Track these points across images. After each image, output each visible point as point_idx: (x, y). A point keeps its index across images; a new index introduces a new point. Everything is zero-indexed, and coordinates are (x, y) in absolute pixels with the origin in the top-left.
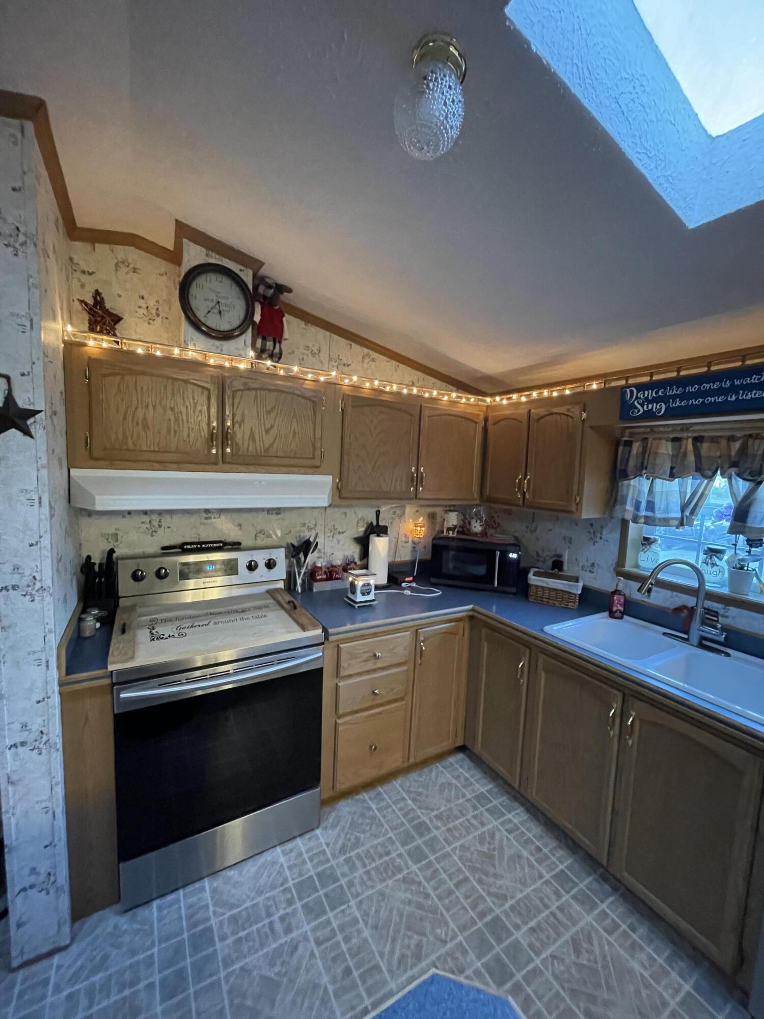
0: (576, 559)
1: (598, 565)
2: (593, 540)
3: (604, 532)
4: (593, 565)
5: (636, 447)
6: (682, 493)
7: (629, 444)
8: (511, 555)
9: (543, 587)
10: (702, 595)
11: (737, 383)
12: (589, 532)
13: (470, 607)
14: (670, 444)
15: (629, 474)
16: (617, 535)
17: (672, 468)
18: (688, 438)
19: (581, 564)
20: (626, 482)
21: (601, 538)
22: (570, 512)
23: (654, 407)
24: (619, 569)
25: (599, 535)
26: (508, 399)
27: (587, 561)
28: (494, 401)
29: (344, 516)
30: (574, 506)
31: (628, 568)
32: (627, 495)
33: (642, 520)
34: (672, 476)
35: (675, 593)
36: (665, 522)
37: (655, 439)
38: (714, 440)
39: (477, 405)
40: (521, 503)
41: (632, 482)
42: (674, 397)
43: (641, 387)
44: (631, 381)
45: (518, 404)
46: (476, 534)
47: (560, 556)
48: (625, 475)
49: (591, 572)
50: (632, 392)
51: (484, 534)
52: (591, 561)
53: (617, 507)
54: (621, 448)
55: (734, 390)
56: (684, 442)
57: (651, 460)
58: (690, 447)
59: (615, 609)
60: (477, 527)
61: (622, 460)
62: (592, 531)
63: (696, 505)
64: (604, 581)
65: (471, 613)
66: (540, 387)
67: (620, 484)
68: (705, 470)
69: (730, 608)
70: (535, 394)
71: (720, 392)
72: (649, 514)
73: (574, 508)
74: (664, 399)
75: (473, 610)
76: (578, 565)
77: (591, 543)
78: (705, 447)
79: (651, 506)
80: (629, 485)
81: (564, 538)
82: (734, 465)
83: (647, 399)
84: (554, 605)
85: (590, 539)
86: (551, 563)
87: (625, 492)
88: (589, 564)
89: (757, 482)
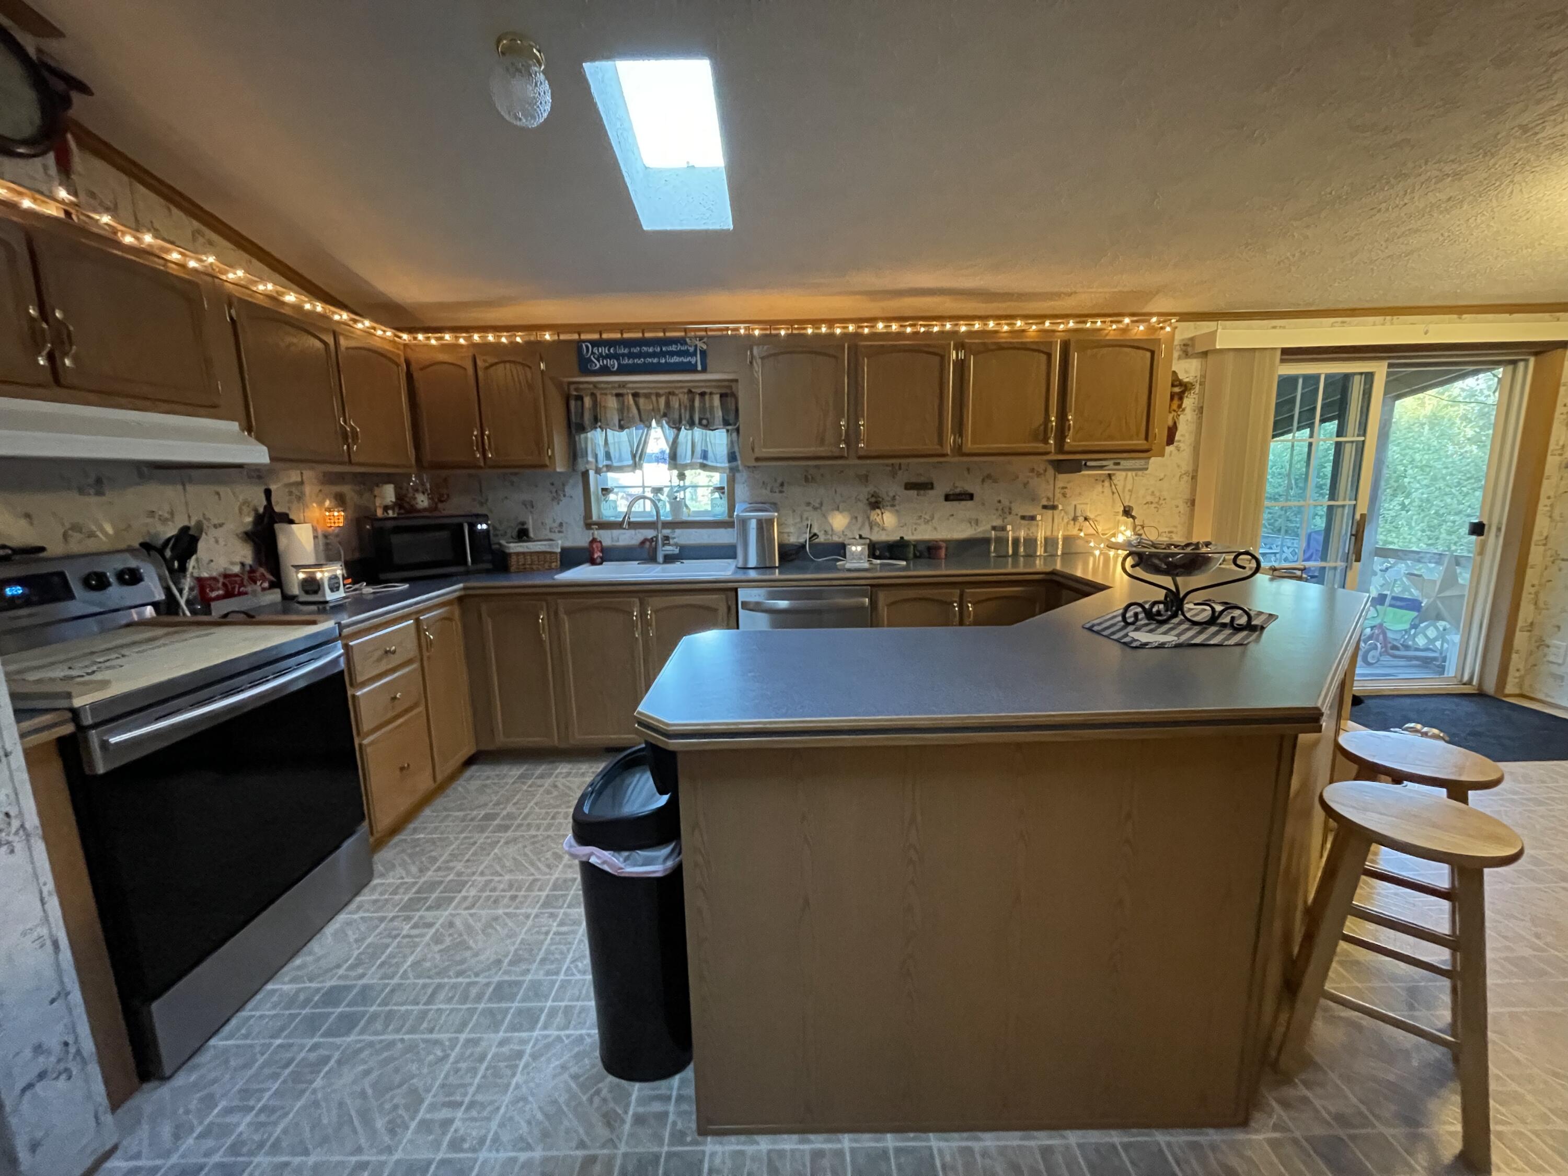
0: (542, 523)
1: (567, 523)
2: (556, 499)
3: (567, 489)
4: (561, 525)
5: (587, 401)
6: (631, 443)
7: (580, 398)
8: (479, 527)
9: (523, 553)
10: (660, 526)
11: (664, 349)
12: (551, 492)
13: (461, 585)
14: (614, 398)
15: (585, 427)
16: (579, 490)
17: (620, 421)
18: (628, 394)
19: (548, 527)
20: (583, 436)
21: (564, 496)
22: (544, 466)
23: (608, 362)
24: (589, 521)
25: (561, 493)
26: (437, 339)
27: (554, 521)
28: (415, 339)
29: (217, 497)
30: (547, 458)
31: (595, 518)
32: (586, 448)
33: (605, 469)
34: (622, 428)
35: (637, 531)
36: (620, 469)
37: (602, 394)
38: (647, 396)
39: (394, 342)
40: (482, 464)
41: (589, 435)
42: (623, 355)
43: (595, 343)
44: (583, 337)
45: (455, 347)
46: (425, 510)
47: (523, 523)
48: (582, 429)
49: (560, 532)
50: (587, 347)
51: (433, 508)
52: (558, 521)
53: (580, 460)
54: (573, 403)
55: (663, 354)
56: (626, 397)
57: (603, 414)
58: (631, 402)
59: (596, 556)
60: (422, 501)
61: (576, 413)
62: (554, 490)
63: (642, 450)
64: (578, 538)
65: (462, 593)
66: (483, 329)
67: (577, 438)
68: (644, 421)
69: (675, 530)
70: (476, 337)
71: (653, 355)
72: (609, 463)
73: (548, 463)
74: (616, 356)
75: (464, 589)
76: (545, 528)
77: (555, 503)
78: (642, 401)
79: (608, 456)
80: (586, 438)
81: (524, 503)
82: (665, 415)
83: (601, 355)
84: (538, 570)
85: (553, 499)
86: (515, 533)
87: (583, 446)
88: (556, 525)
89: (679, 429)
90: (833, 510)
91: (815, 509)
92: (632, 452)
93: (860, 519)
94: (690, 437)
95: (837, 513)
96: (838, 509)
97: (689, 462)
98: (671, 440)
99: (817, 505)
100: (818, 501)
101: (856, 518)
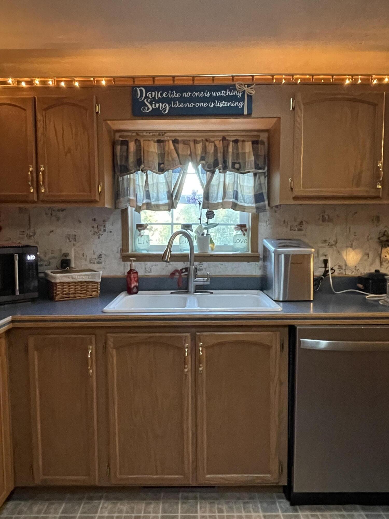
0: (83, 255)
1: (105, 255)
2: (97, 234)
3: (107, 225)
4: (100, 256)
5: (132, 146)
6: (168, 184)
7: (125, 143)
8: (29, 258)
9: (69, 283)
10: (192, 258)
11: (214, 94)
12: (93, 227)
14: (156, 144)
15: (131, 168)
16: (119, 225)
17: (160, 164)
19: (88, 258)
21: (105, 230)
22: (94, 201)
23: (161, 106)
24: (125, 254)
25: (102, 228)
27: (94, 254)
30: (97, 194)
31: (131, 251)
32: (128, 189)
34: (161, 170)
36: (157, 208)
37: (144, 140)
38: (186, 143)
40: (35, 199)
41: (132, 175)
42: (175, 100)
43: (149, 89)
47: (66, 255)
48: (126, 170)
49: (99, 263)
50: (141, 91)
52: (98, 254)
53: (122, 199)
54: (118, 148)
55: (212, 99)
56: (167, 142)
57: (146, 157)
58: (172, 147)
61: (121, 157)
62: (96, 226)
63: (178, 191)
67: (120, 179)
69: (203, 263)
71: (203, 100)
74: (168, 101)
75: (12, 321)
76: (86, 260)
77: (96, 237)
78: (180, 146)
79: (148, 196)
80: (129, 180)
81: (68, 237)
82: (203, 159)
83: (154, 99)
85: (95, 233)
86: (59, 264)
87: (125, 186)
88: (96, 256)
89: (213, 172)
90: (347, 247)
91: (331, 245)
92: (168, 192)
93: (371, 256)
94: (222, 180)
95: (350, 249)
96: (351, 247)
97: (220, 201)
98: (205, 182)
99: (333, 243)
100: (334, 239)
101: (368, 255)
